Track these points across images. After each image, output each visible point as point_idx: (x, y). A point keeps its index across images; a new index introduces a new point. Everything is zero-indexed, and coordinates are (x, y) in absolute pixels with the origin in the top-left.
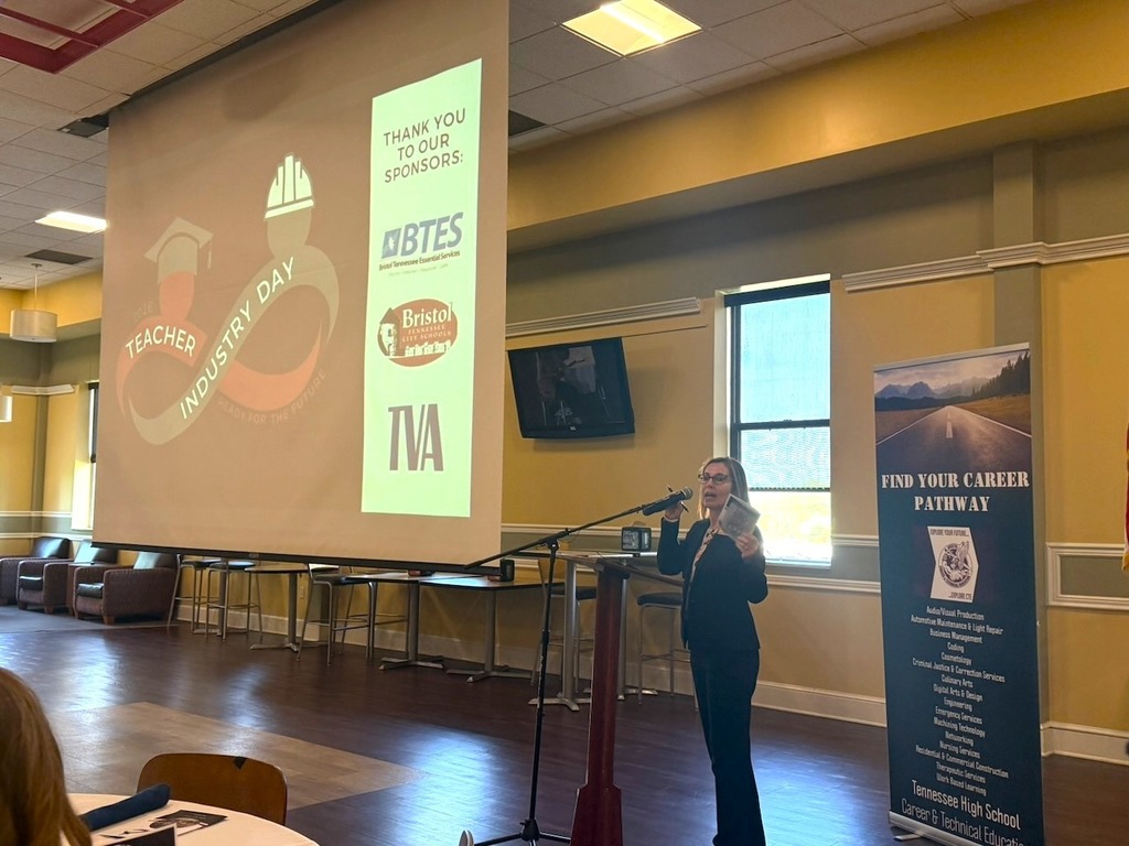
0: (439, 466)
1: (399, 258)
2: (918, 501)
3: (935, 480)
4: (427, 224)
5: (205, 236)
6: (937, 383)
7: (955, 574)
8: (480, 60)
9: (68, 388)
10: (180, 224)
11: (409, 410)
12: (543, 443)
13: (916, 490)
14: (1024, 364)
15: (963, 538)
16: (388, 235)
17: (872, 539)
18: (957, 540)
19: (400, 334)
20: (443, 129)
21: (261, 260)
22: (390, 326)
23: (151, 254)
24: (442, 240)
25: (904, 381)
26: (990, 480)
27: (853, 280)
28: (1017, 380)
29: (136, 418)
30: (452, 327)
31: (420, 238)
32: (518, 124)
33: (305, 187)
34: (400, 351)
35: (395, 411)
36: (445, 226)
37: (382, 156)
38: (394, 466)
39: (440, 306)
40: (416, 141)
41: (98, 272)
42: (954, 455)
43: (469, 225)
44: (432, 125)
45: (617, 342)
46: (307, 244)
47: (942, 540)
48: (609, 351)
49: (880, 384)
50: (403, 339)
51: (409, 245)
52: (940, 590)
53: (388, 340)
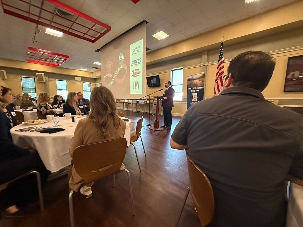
0: (139, 88)
1: (134, 64)
2: (192, 91)
3: (193, 88)
4: (137, 60)
5: (112, 63)
6: (194, 77)
7: (195, 99)
8: (142, 39)
9: (98, 83)
10: (109, 62)
11: (135, 82)
12: (150, 88)
13: (191, 90)
14: (204, 74)
15: (196, 94)
16: (132, 62)
17: (186, 97)
18: (195, 95)
19: (134, 73)
20: (138, 48)
21: (118, 65)
22: (133, 72)
23: (106, 66)
24: (139, 62)
25: (191, 77)
26: (200, 88)
27: (186, 68)
28: (203, 76)
29: (106, 84)
30: (140, 72)
31: (136, 62)
32: (147, 49)
33: (123, 57)
34: (134, 75)
35: (134, 82)
36: (139, 60)
37: (132, 52)
38: (134, 88)
39: (139, 70)
40: (135, 50)
41: (100, 70)
42: (196, 85)
43: (142, 60)
44: (137, 48)
45: (159, 76)
46: (124, 63)
47: (194, 95)
48: (158, 77)
49: (188, 78)
50: (134, 74)
51: (135, 63)
52: (193, 100)
53: (133, 74)
